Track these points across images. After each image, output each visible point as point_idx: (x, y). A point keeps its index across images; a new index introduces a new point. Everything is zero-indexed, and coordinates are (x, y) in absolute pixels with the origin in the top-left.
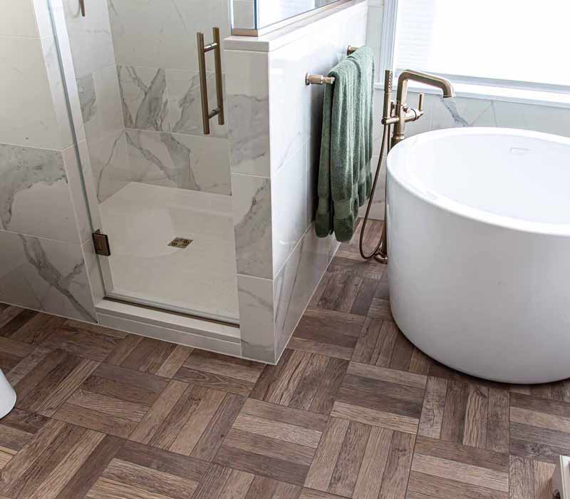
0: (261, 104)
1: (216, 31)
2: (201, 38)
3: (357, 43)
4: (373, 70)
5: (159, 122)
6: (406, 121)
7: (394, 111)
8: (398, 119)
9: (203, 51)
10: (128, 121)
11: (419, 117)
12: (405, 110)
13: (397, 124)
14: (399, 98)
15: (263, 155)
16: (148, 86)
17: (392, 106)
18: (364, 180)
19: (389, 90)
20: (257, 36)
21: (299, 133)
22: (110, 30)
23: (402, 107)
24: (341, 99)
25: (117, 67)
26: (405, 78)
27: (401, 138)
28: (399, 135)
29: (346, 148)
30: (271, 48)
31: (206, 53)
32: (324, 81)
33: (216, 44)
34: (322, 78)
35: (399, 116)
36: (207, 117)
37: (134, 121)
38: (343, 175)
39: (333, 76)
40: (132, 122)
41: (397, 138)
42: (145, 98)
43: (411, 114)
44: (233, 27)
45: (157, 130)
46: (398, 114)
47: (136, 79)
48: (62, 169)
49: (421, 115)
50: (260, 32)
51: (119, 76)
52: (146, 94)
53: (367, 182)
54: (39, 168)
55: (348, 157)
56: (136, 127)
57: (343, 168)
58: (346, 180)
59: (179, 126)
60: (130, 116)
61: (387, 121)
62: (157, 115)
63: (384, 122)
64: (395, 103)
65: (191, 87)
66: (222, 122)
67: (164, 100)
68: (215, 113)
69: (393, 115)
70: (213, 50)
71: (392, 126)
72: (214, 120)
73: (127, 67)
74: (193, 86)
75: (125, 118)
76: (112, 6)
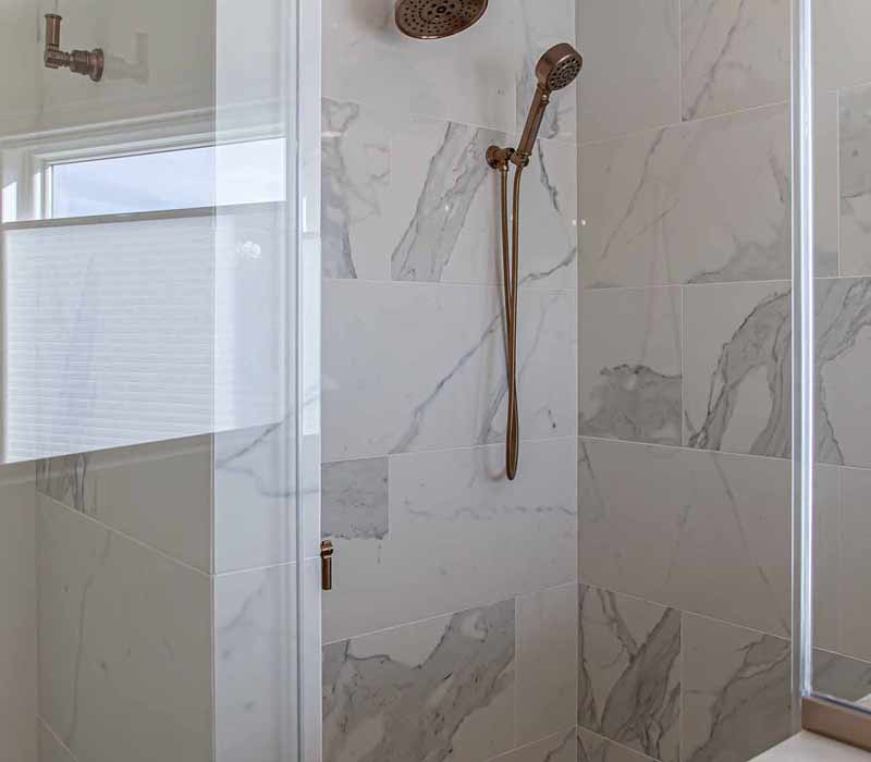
5: (654, 735)
10: (586, 710)
16: (640, 644)
22: (574, 508)
25: (580, 585)
37: (599, 716)
40: (593, 714)
42: (629, 668)
45: (649, 752)
47: (616, 620)
51: (581, 607)
52: (632, 659)
56: (600, 731)
60: (592, 708)
62: (652, 716)
65: (741, 670)
67: (671, 686)
73: (599, 590)
74: (746, 665)
75: (581, 704)
76: (584, 458)
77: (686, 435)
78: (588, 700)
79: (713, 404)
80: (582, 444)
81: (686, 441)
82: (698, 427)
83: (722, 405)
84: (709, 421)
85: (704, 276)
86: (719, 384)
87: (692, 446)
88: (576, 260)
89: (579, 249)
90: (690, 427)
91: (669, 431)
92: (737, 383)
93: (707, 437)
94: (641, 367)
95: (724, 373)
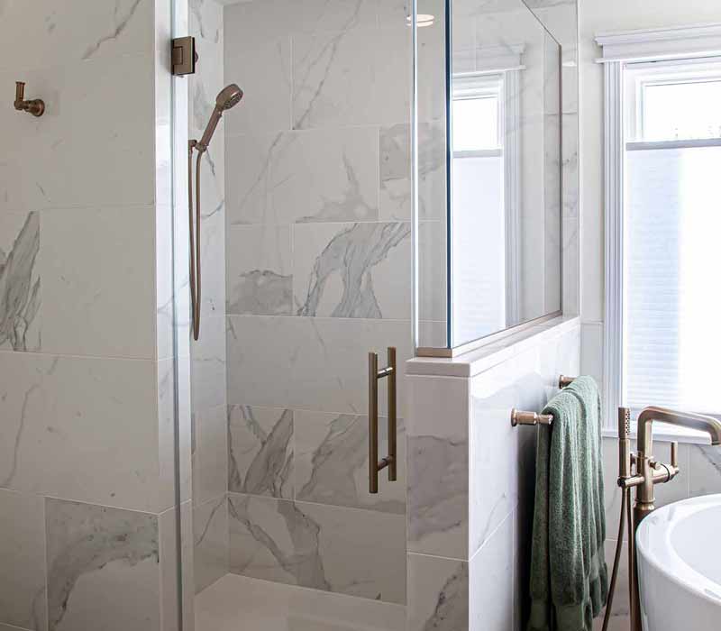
0: (457, 449)
1: (392, 352)
2: (374, 359)
3: (571, 372)
4: (599, 408)
5: (278, 485)
6: (656, 482)
7: (634, 466)
8: (642, 479)
9: (375, 377)
10: (234, 481)
11: (673, 476)
12: (652, 465)
13: (641, 487)
14: (641, 447)
15: (458, 525)
16: (268, 433)
17: (632, 461)
18: (597, 574)
19: (627, 436)
20: (450, 357)
21: (504, 496)
22: (224, 359)
23: (646, 461)
24: (563, 447)
25: (228, 406)
26: (649, 419)
27: (650, 508)
28: (646, 504)
29: (572, 521)
30: (473, 371)
31: (379, 380)
32: (538, 420)
33: (391, 369)
34: (536, 416)
35: (643, 474)
36: (375, 468)
37: (242, 483)
38: (569, 563)
39: (550, 413)
40: (239, 483)
41: (643, 508)
42: (261, 451)
43: (660, 472)
44: (417, 346)
45: (274, 496)
46: (641, 471)
47: (253, 423)
48: (154, 541)
49: (677, 473)
50: (455, 352)
51: (229, 418)
52: (264, 443)
53: (602, 577)
54: (121, 538)
55: (575, 535)
56: (245, 492)
57: (569, 551)
58: (574, 571)
59: (307, 491)
60: (238, 476)
61: (627, 482)
62: (277, 473)
63: (621, 482)
64: (635, 455)
65: (328, 436)
66: (393, 477)
67: (288, 454)
68: (386, 463)
69: (634, 473)
70: (387, 377)
71: (633, 490)
72: (384, 473)
73: (241, 407)
74: (331, 432)
75: (230, 477)
76: (230, 328)
77: (295, 309)
78: (235, 473)
79: (311, 290)
80: (229, 320)
81: (295, 312)
82: (302, 304)
83: (316, 290)
84: (308, 301)
85: (306, 219)
86: (315, 279)
87: (299, 315)
88: (223, 208)
89: (227, 201)
90: (298, 305)
91: (286, 307)
92: (325, 278)
93: (307, 310)
94: (267, 272)
95: (317, 273)
